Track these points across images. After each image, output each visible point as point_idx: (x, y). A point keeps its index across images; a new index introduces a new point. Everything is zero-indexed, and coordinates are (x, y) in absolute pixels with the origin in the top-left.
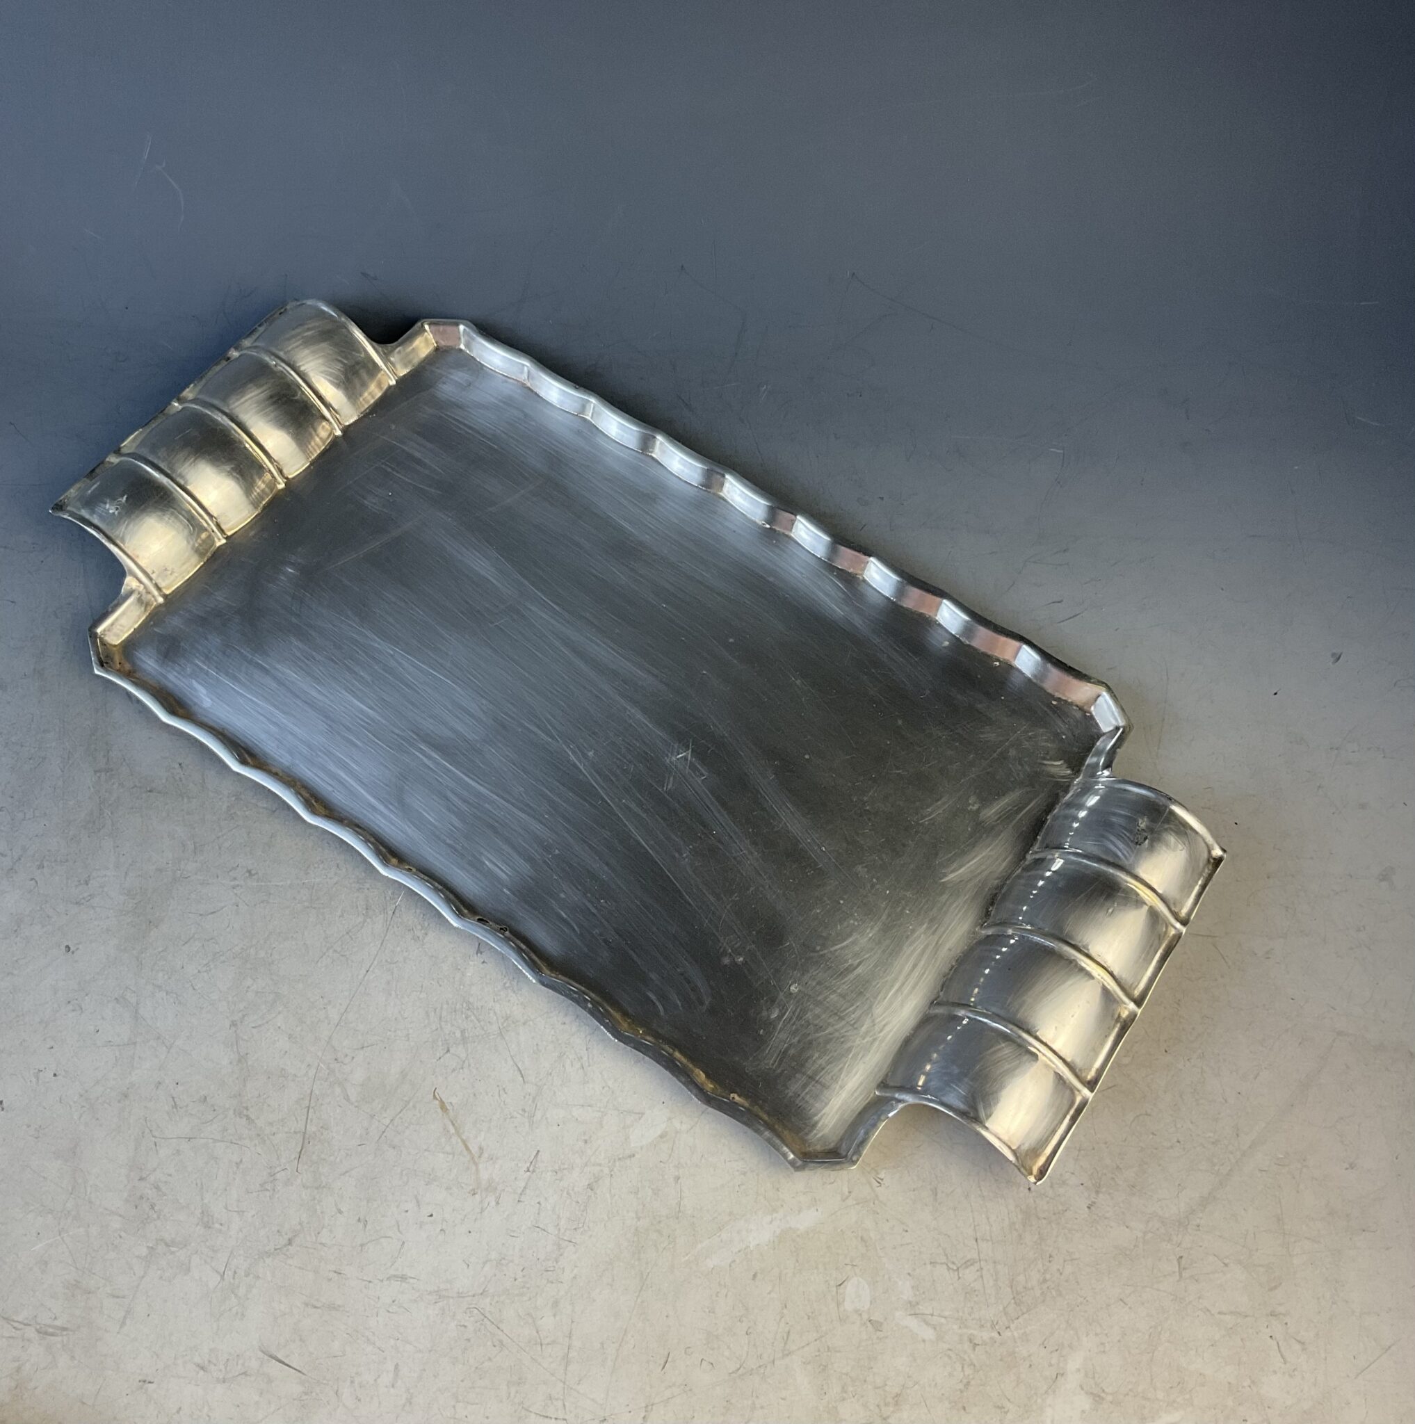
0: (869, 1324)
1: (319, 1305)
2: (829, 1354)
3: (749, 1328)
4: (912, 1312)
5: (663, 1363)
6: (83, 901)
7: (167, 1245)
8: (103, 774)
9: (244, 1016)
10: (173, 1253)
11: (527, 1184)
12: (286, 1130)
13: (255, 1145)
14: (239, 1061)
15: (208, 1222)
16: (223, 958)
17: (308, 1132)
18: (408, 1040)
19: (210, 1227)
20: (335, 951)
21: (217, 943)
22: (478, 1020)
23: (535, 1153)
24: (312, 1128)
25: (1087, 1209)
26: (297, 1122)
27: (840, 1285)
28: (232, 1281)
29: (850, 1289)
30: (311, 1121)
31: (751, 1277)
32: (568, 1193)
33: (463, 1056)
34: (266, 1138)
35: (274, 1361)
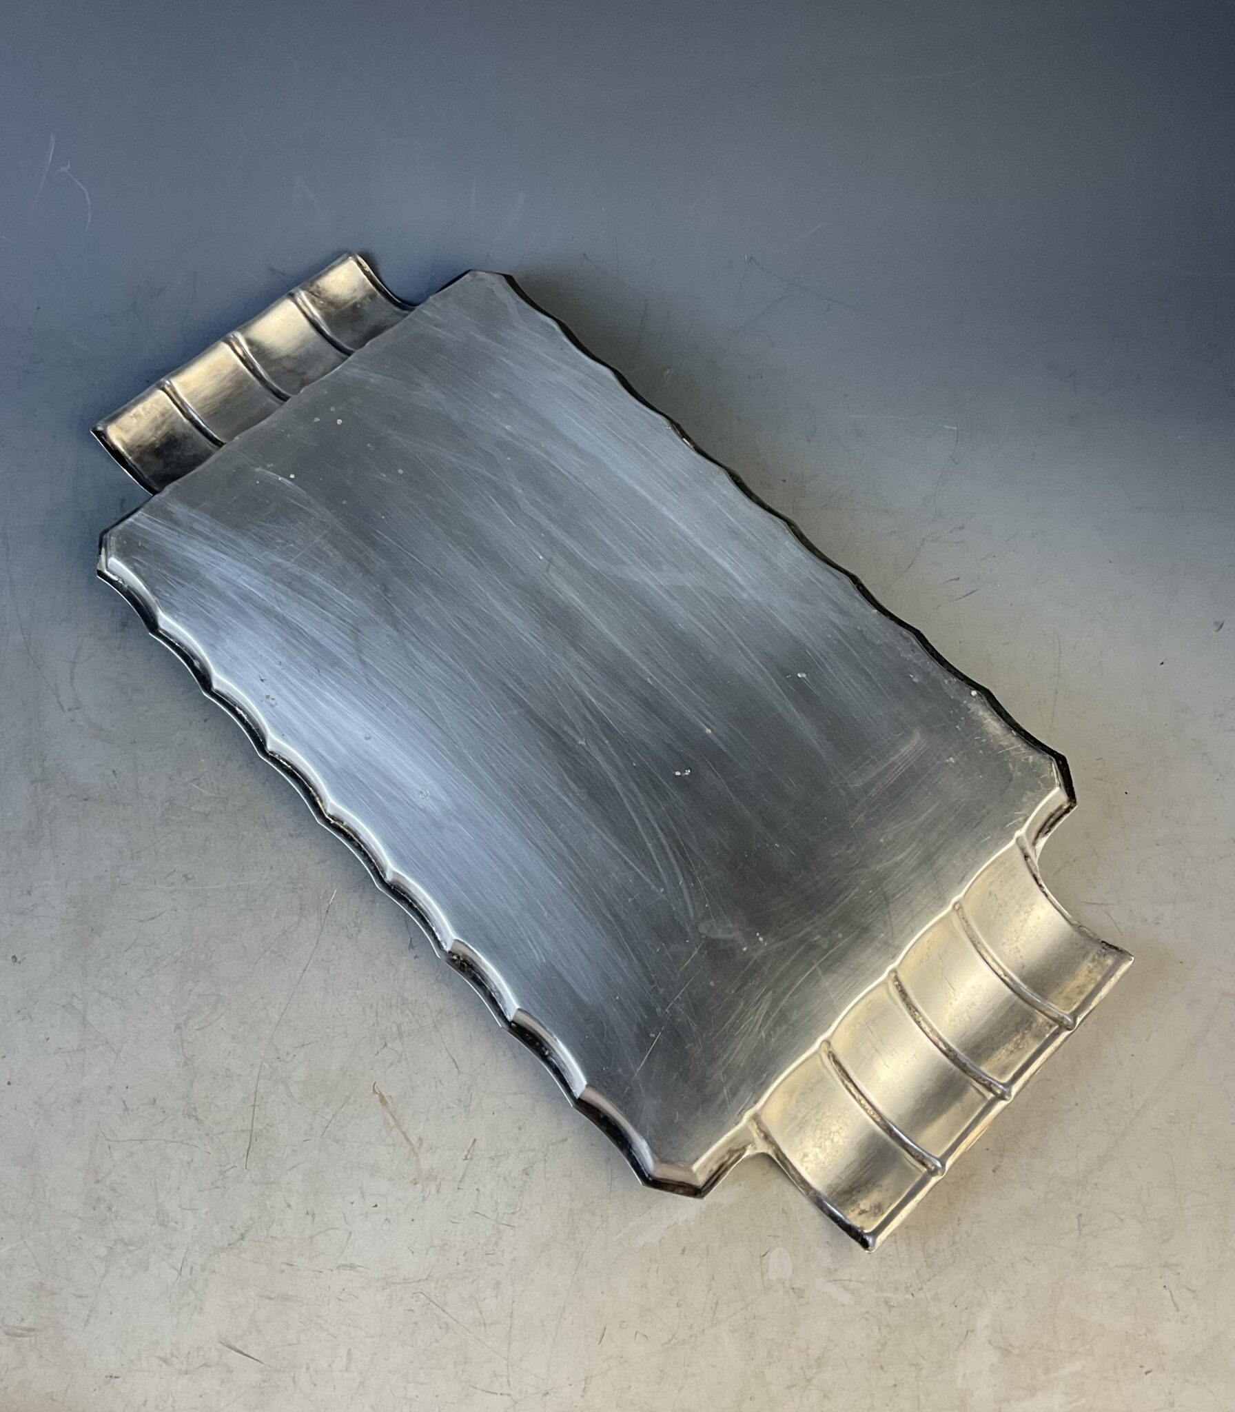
0: (791, 1291)
1: (273, 1296)
2: (755, 1321)
3: (680, 1300)
4: (832, 1279)
5: (599, 1336)
6: (27, 911)
7: (126, 1245)
8: (39, 784)
9: (188, 1019)
10: (130, 1252)
11: (465, 1172)
12: (234, 1129)
13: (205, 1145)
14: (185, 1064)
15: (163, 1221)
16: (165, 963)
17: (254, 1130)
18: (346, 1037)
19: (165, 1226)
20: (272, 952)
21: (157, 948)
22: (413, 1014)
23: (471, 1142)
24: (258, 1126)
25: (991, 1172)
26: (244, 1120)
27: (764, 1256)
28: (189, 1276)
29: (773, 1258)
30: (257, 1118)
31: (680, 1251)
32: (505, 1179)
33: (400, 1050)
34: (214, 1137)
35: (233, 1351)
